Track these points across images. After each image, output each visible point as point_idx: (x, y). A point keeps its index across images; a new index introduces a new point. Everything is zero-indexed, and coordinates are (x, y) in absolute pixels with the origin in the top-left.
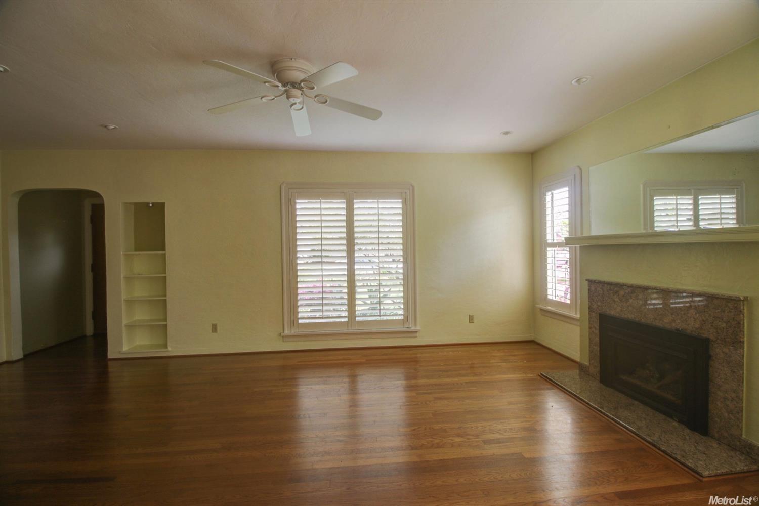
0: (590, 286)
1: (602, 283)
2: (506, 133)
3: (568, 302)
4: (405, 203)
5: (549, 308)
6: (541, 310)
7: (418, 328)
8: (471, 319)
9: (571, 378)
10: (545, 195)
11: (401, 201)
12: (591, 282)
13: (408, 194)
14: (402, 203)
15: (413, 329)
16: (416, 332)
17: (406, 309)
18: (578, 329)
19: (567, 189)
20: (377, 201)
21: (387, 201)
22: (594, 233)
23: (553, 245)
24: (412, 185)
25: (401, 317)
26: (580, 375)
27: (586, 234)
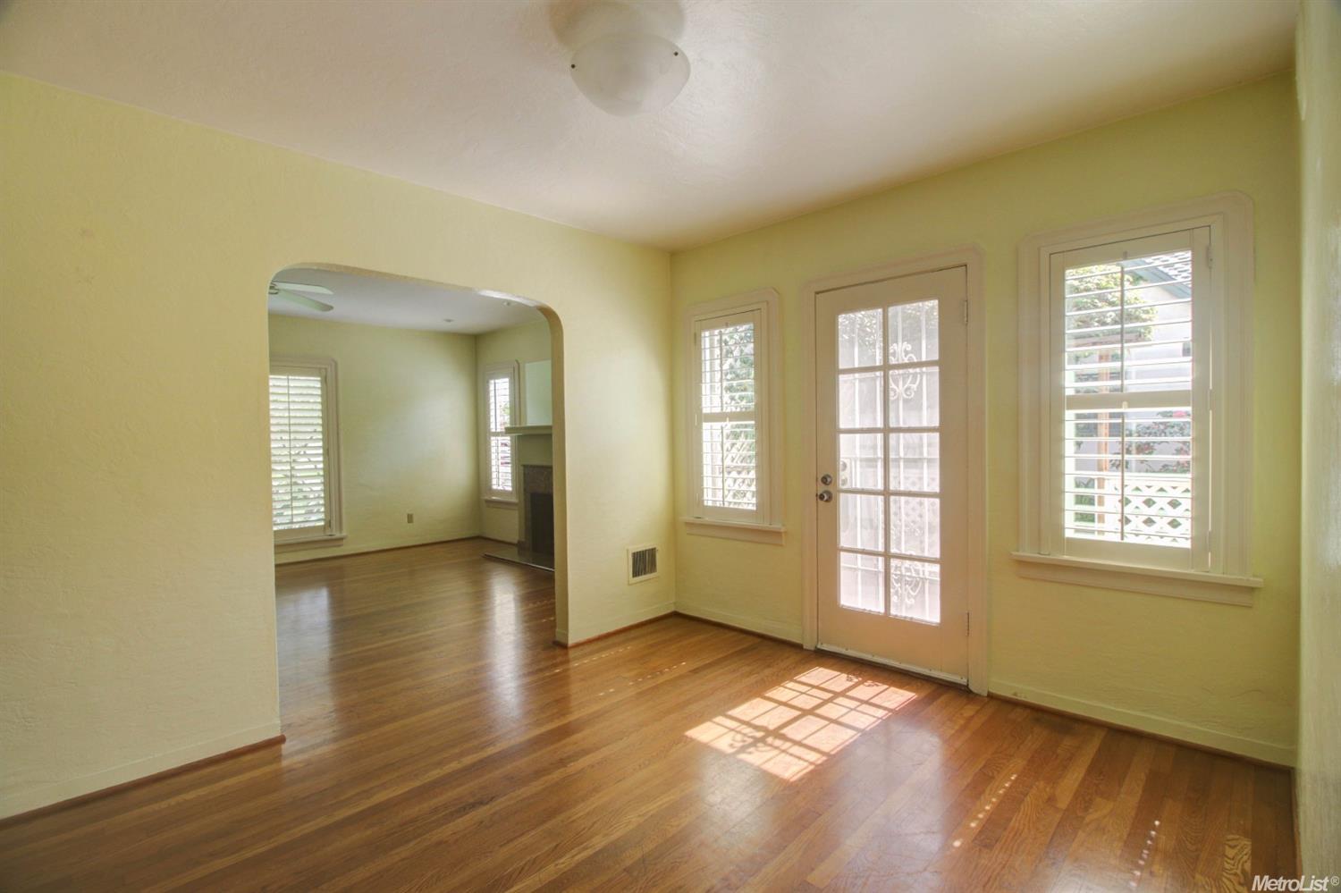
0: (524, 470)
1: (534, 467)
2: (449, 321)
3: (510, 489)
4: (325, 381)
5: (494, 498)
6: (487, 501)
7: (344, 534)
8: (410, 518)
9: (512, 555)
10: (488, 382)
11: (319, 379)
12: (525, 466)
13: (329, 370)
14: (321, 382)
15: (338, 535)
16: (341, 539)
17: (328, 511)
18: (517, 512)
19: (507, 380)
20: (285, 377)
21: (297, 378)
22: (529, 425)
23: (497, 434)
24: (333, 360)
25: (322, 523)
26: (519, 552)
27: (523, 425)
